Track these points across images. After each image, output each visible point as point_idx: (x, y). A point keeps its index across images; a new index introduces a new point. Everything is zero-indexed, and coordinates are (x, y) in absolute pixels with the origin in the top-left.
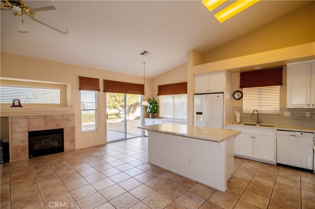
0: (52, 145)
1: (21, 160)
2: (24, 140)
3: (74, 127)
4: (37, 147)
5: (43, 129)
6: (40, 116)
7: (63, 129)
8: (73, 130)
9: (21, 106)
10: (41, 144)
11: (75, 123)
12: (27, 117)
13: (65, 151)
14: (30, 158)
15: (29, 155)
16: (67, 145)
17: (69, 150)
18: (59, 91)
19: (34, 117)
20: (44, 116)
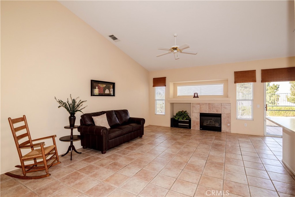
0: (215, 125)
1: (196, 129)
2: (198, 118)
3: (230, 114)
4: (205, 124)
5: (208, 113)
6: (206, 103)
7: (221, 114)
8: (229, 116)
9: (198, 97)
10: (207, 122)
11: (230, 111)
12: (199, 104)
13: (222, 131)
14: (200, 129)
15: (200, 128)
16: (224, 128)
17: (225, 132)
18: (223, 85)
19: (203, 104)
20: (209, 103)
